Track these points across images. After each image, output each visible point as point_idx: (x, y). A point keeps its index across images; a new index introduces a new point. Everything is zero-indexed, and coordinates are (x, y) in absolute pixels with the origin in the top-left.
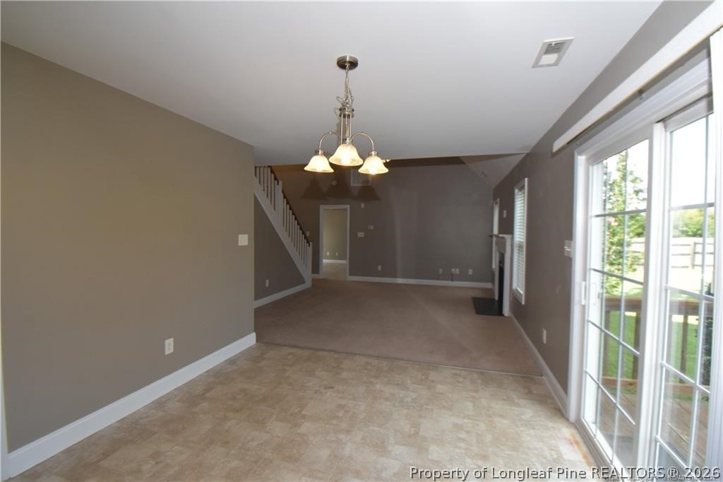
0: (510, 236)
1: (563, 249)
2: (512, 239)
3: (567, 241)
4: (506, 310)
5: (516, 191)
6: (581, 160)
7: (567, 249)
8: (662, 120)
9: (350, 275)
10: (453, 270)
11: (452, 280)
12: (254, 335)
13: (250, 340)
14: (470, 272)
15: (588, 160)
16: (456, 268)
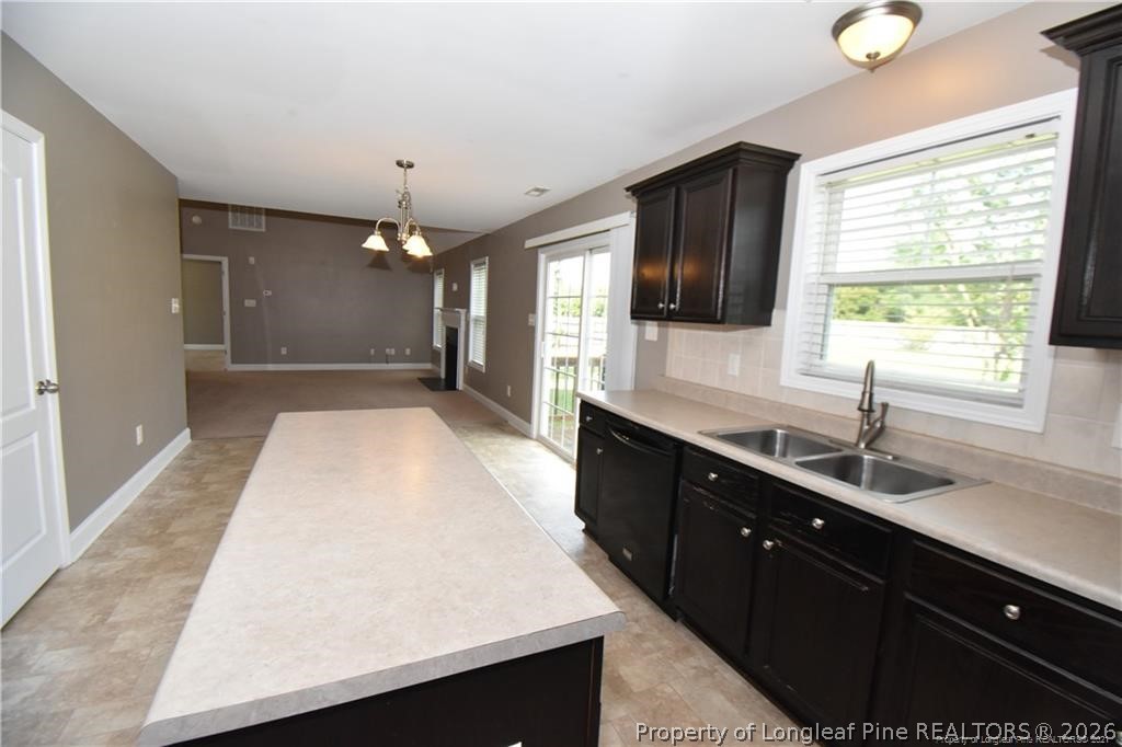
0: (463, 311)
1: (527, 320)
2: (468, 311)
3: (531, 315)
4: (460, 384)
5: (472, 266)
6: (542, 257)
7: (530, 320)
8: (591, 250)
9: (233, 362)
10: (388, 350)
11: (387, 362)
12: (188, 431)
13: (184, 439)
14: (408, 351)
15: (547, 258)
16: (390, 348)
